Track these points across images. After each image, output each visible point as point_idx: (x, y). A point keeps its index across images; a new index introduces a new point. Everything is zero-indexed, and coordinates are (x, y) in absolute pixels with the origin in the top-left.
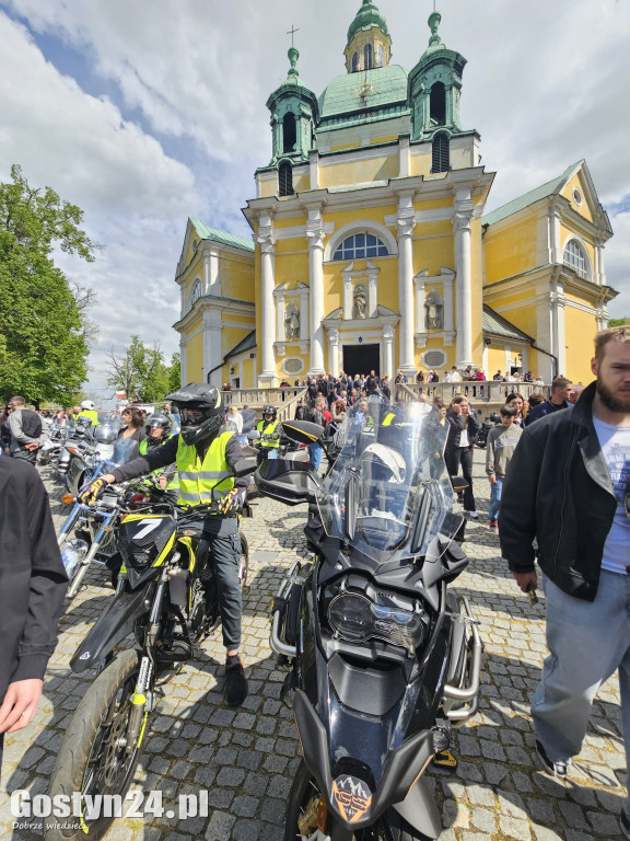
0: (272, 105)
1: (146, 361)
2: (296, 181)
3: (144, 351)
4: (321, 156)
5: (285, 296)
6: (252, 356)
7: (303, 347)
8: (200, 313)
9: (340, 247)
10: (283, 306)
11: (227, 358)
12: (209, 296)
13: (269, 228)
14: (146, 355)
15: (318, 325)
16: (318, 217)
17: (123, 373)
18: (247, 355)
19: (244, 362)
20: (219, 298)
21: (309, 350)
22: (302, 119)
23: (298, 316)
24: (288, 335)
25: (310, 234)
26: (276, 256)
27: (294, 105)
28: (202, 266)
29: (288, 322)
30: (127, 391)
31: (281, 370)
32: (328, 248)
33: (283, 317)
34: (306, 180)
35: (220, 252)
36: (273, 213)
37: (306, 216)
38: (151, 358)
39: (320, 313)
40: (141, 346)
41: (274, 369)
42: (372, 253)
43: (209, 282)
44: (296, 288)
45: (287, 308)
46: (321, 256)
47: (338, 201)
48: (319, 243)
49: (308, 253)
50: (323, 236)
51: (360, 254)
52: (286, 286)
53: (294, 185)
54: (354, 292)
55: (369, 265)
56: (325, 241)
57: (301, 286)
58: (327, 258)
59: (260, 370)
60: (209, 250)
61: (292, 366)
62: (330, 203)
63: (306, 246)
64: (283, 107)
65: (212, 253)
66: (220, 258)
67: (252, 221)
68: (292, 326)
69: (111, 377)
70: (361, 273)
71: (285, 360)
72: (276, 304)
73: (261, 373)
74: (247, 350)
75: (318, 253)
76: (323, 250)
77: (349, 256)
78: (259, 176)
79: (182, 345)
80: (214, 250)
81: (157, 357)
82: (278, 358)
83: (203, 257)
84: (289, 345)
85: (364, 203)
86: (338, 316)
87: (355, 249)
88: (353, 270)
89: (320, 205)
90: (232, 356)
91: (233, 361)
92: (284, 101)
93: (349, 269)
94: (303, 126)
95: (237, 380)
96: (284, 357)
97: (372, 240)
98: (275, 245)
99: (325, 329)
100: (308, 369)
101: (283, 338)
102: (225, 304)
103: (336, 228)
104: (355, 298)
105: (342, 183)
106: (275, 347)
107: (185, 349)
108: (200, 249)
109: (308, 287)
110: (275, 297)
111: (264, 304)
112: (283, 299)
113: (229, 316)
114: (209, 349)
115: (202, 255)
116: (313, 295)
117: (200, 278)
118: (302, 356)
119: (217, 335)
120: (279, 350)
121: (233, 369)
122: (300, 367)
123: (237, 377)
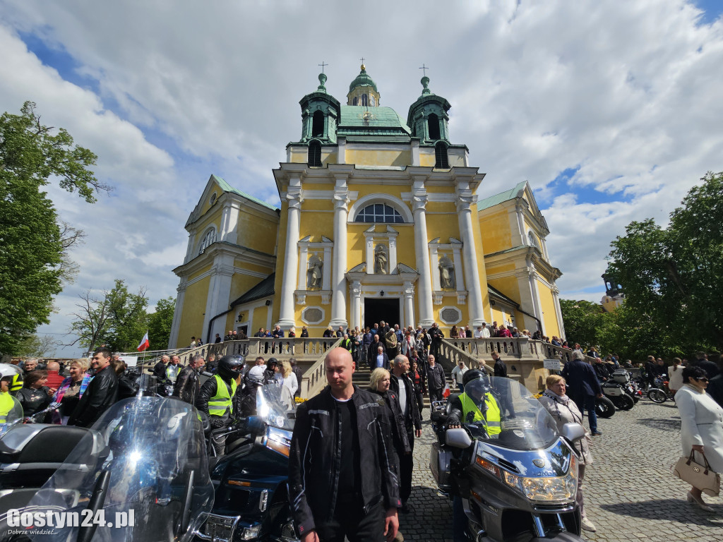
0: (304, 103)
1: (127, 306)
2: (324, 157)
3: (126, 295)
4: (347, 142)
5: (309, 248)
6: (268, 303)
7: (325, 298)
8: (211, 258)
9: (362, 212)
10: (306, 257)
11: (234, 306)
12: (225, 243)
13: (299, 187)
14: (128, 299)
15: (341, 277)
16: (345, 185)
17: (96, 317)
18: (262, 302)
19: (256, 309)
20: (233, 246)
21: (331, 300)
22: (330, 117)
23: (321, 267)
24: (310, 284)
25: (337, 197)
26: (303, 212)
27: (323, 107)
28: (221, 215)
29: (310, 272)
30: (95, 337)
31: (300, 319)
32: (352, 211)
33: (306, 266)
34: (334, 157)
35: (241, 205)
36: (303, 177)
37: (334, 183)
38: (133, 303)
39: (344, 266)
40: (124, 290)
41: (292, 318)
42: (389, 220)
43: (226, 230)
44: (321, 241)
45: (311, 259)
46: (346, 217)
47: (363, 176)
48: (345, 206)
49: (333, 214)
50: (348, 201)
51: (379, 220)
52: (310, 239)
53: (322, 160)
54: (376, 251)
55: (389, 228)
56: (349, 205)
57: (325, 239)
58: (351, 219)
59: (277, 317)
60: (231, 202)
61: (312, 315)
62: (355, 176)
63: (331, 209)
64: (314, 107)
65: (233, 205)
66: (240, 210)
67: (281, 181)
68: (314, 276)
69: (79, 320)
70: (381, 235)
71: (304, 309)
72: (299, 254)
73: (278, 321)
74: (262, 297)
75: (343, 214)
76: (348, 213)
77: (370, 220)
78: (292, 149)
79: (180, 290)
80: (236, 203)
81: (140, 302)
82: (297, 307)
83: (222, 207)
84: (310, 294)
85: (384, 181)
86: (361, 270)
87: (375, 215)
88: (374, 232)
89: (347, 176)
90: (245, 302)
91: (241, 309)
92: (315, 102)
93: (372, 230)
94: (330, 121)
95: (245, 329)
96: (304, 306)
97: (389, 210)
98: (302, 203)
99: (348, 281)
100: (329, 319)
101: (304, 287)
102: (240, 252)
103: (360, 197)
104: (376, 256)
105: (365, 164)
106: (295, 296)
107: (183, 294)
108: (221, 200)
109: (333, 241)
110: (299, 248)
111: (288, 252)
112: (307, 250)
113: (242, 263)
114: (216, 293)
115: (222, 206)
116: (338, 249)
117: (216, 227)
118: (323, 306)
119: (227, 280)
120: (300, 298)
121: (240, 317)
122: (321, 317)
123: (245, 325)
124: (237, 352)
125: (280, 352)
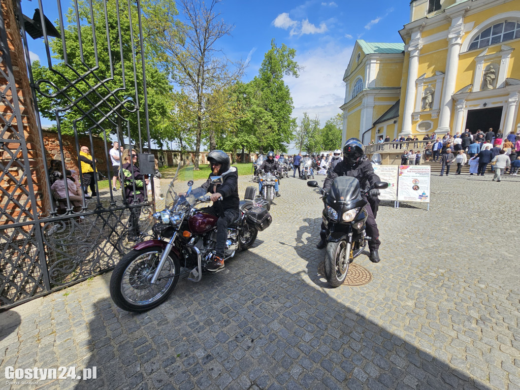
5: (425, 83)
6: (395, 122)
7: (434, 115)
8: (361, 99)
9: (477, 38)
10: (422, 89)
11: (375, 124)
12: (368, 89)
13: (419, 39)
15: (448, 98)
16: (460, 22)
18: (392, 121)
19: (388, 126)
20: (374, 89)
21: (438, 116)
23: (433, 95)
24: (424, 107)
25: (451, 36)
26: (422, 57)
28: (365, 70)
29: (424, 99)
31: (415, 129)
32: (466, 43)
36: (423, 28)
37: (450, 24)
39: (452, 89)
41: (410, 128)
42: (508, 37)
43: (369, 80)
44: (434, 75)
45: (426, 90)
46: (458, 50)
48: (459, 41)
50: (463, 34)
51: (496, 40)
52: (426, 76)
53: (442, 3)
54: (485, 71)
55: (505, 47)
56: (463, 38)
57: (438, 73)
58: (465, 49)
59: (401, 130)
60: (370, 60)
61: (424, 126)
62: (472, 8)
63: (446, 45)
65: (372, 61)
67: (405, 37)
68: (427, 101)
70: (494, 55)
71: (419, 123)
72: (416, 88)
73: (401, 132)
74: (391, 119)
75: (456, 48)
76: (461, 45)
77: (485, 44)
78: (414, 4)
80: (374, 59)
82: (413, 122)
83: (365, 65)
84: (423, 114)
86: (467, 91)
87: (491, 37)
88: (487, 55)
89: (463, 12)
90: (378, 123)
91: (379, 126)
93: (485, 53)
96: (418, 121)
97: (511, 26)
98: (421, 50)
99: (454, 101)
100: (436, 127)
101: (419, 109)
102: (377, 92)
103: (476, 26)
104: (486, 74)
106: (413, 116)
107: (346, 120)
108: (364, 61)
109: (444, 73)
110: (416, 84)
111: (408, 89)
112: (423, 84)
113: (379, 98)
114: (364, 119)
115: (365, 63)
116: (447, 79)
117: (362, 78)
118: (432, 120)
119: (370, 110)
120: (415, 117)
121: (379, 130)
122: (430, 127)
123: (381, 135)
124: (378, 149)
125: (401, 148)
